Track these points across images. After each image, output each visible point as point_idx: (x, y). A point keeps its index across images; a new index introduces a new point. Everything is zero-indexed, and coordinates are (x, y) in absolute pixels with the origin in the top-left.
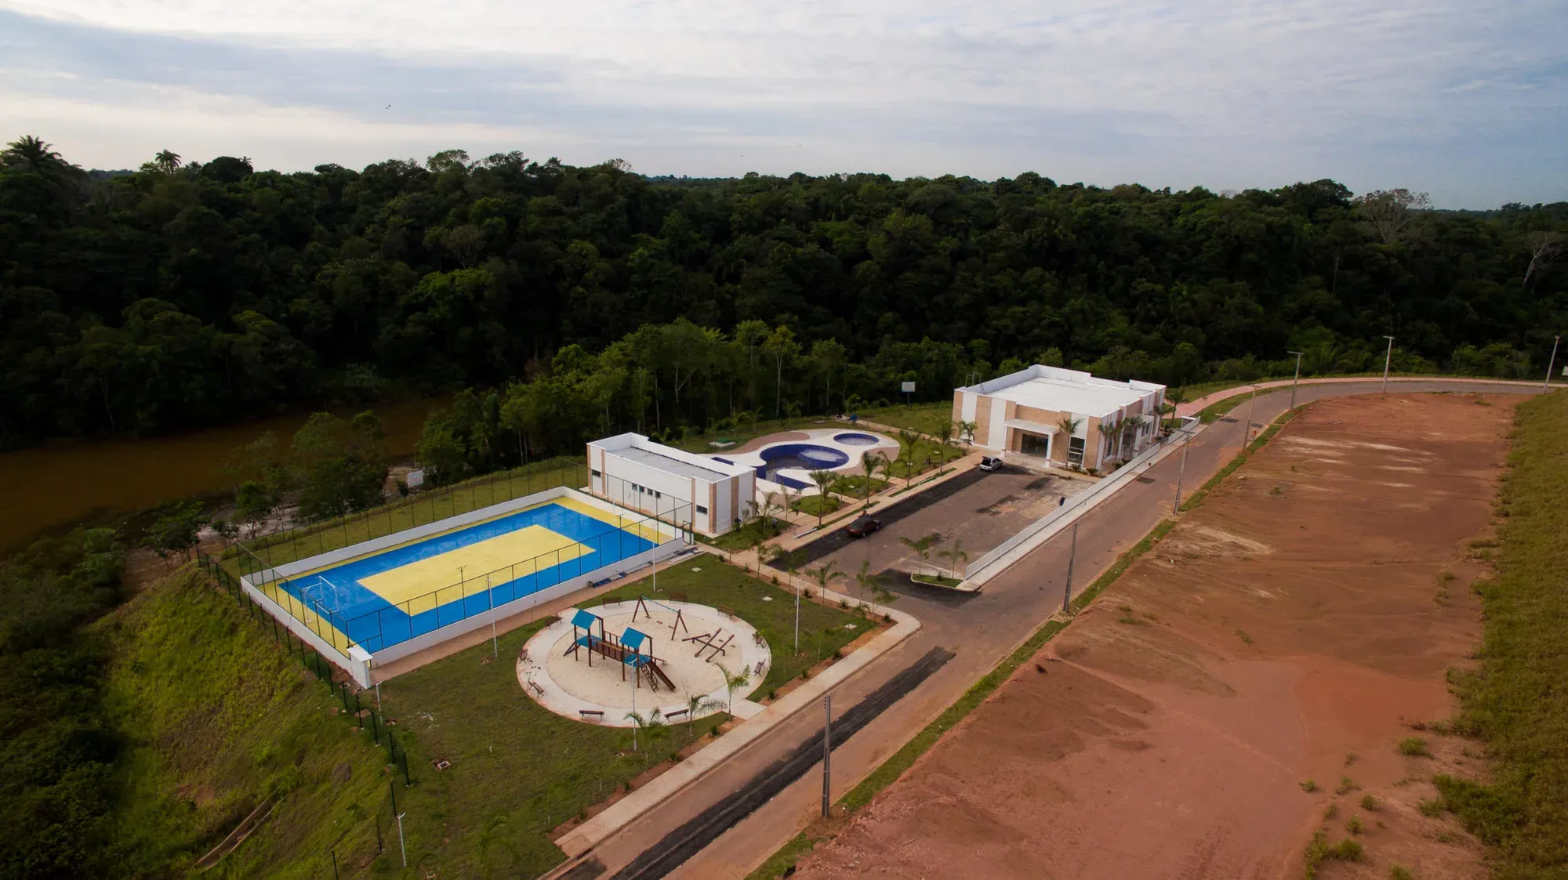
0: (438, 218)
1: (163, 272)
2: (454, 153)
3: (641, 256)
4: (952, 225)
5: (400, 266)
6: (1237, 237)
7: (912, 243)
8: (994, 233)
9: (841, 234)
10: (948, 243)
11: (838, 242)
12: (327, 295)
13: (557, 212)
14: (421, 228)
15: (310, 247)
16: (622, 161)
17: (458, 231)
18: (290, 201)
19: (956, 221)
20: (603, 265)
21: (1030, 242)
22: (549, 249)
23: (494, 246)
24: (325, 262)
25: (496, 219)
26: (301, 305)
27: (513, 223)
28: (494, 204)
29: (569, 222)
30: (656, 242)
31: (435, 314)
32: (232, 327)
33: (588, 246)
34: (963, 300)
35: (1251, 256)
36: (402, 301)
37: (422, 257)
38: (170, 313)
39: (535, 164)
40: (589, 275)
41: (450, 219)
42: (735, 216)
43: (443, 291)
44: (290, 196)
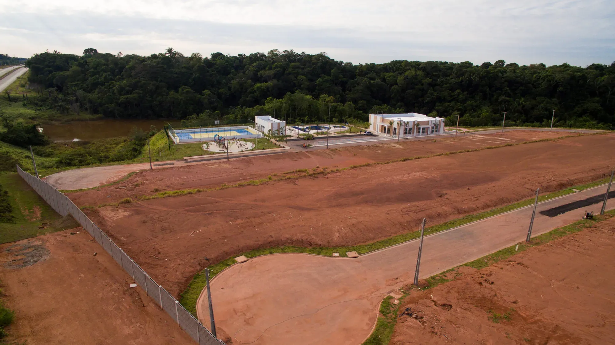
0: (264, 68)
1: (190, 80)
2: (275, 50)
3: (319, 81)
4: (433, 75)
5: (250, 81)
6: (556, 81)
7: (414, 80)
8: (448, 78)
9: (389, 77)
10: (429, 80)
11: (388, 79)
12: (230, 88)
13: (299, 67)
14: (258, 71)
15: (229, 76)
16: (325, 53)
17: (268, 72)
18: (227, 63)
19: (434, 74)
20: (307, 83)
21: (462, 81)
22: (292, 78)
23: (277, 76)
24: (232, 80)
25: (279, 69)
26: (222, 90)
27: (284, 70)
28: (279, 65)
29: (300, 70)
30: (327, 77)
31: (256, 94)
32: (201, 94)
33: (304, 77)
34: (427, 100)
35: (561, 89)
36: (248, 91)
37: (257, 79)
38: (188, 89)
39: (297, 53)
40: (302, 86)
41: (267, 69)
42: (358, 71)
43: (258, 88)
44: (227, 62)
